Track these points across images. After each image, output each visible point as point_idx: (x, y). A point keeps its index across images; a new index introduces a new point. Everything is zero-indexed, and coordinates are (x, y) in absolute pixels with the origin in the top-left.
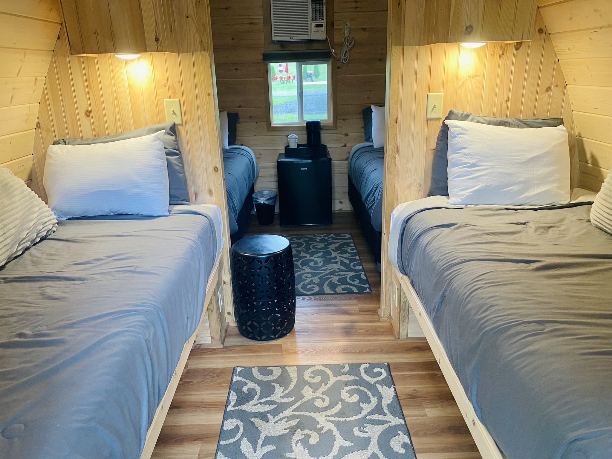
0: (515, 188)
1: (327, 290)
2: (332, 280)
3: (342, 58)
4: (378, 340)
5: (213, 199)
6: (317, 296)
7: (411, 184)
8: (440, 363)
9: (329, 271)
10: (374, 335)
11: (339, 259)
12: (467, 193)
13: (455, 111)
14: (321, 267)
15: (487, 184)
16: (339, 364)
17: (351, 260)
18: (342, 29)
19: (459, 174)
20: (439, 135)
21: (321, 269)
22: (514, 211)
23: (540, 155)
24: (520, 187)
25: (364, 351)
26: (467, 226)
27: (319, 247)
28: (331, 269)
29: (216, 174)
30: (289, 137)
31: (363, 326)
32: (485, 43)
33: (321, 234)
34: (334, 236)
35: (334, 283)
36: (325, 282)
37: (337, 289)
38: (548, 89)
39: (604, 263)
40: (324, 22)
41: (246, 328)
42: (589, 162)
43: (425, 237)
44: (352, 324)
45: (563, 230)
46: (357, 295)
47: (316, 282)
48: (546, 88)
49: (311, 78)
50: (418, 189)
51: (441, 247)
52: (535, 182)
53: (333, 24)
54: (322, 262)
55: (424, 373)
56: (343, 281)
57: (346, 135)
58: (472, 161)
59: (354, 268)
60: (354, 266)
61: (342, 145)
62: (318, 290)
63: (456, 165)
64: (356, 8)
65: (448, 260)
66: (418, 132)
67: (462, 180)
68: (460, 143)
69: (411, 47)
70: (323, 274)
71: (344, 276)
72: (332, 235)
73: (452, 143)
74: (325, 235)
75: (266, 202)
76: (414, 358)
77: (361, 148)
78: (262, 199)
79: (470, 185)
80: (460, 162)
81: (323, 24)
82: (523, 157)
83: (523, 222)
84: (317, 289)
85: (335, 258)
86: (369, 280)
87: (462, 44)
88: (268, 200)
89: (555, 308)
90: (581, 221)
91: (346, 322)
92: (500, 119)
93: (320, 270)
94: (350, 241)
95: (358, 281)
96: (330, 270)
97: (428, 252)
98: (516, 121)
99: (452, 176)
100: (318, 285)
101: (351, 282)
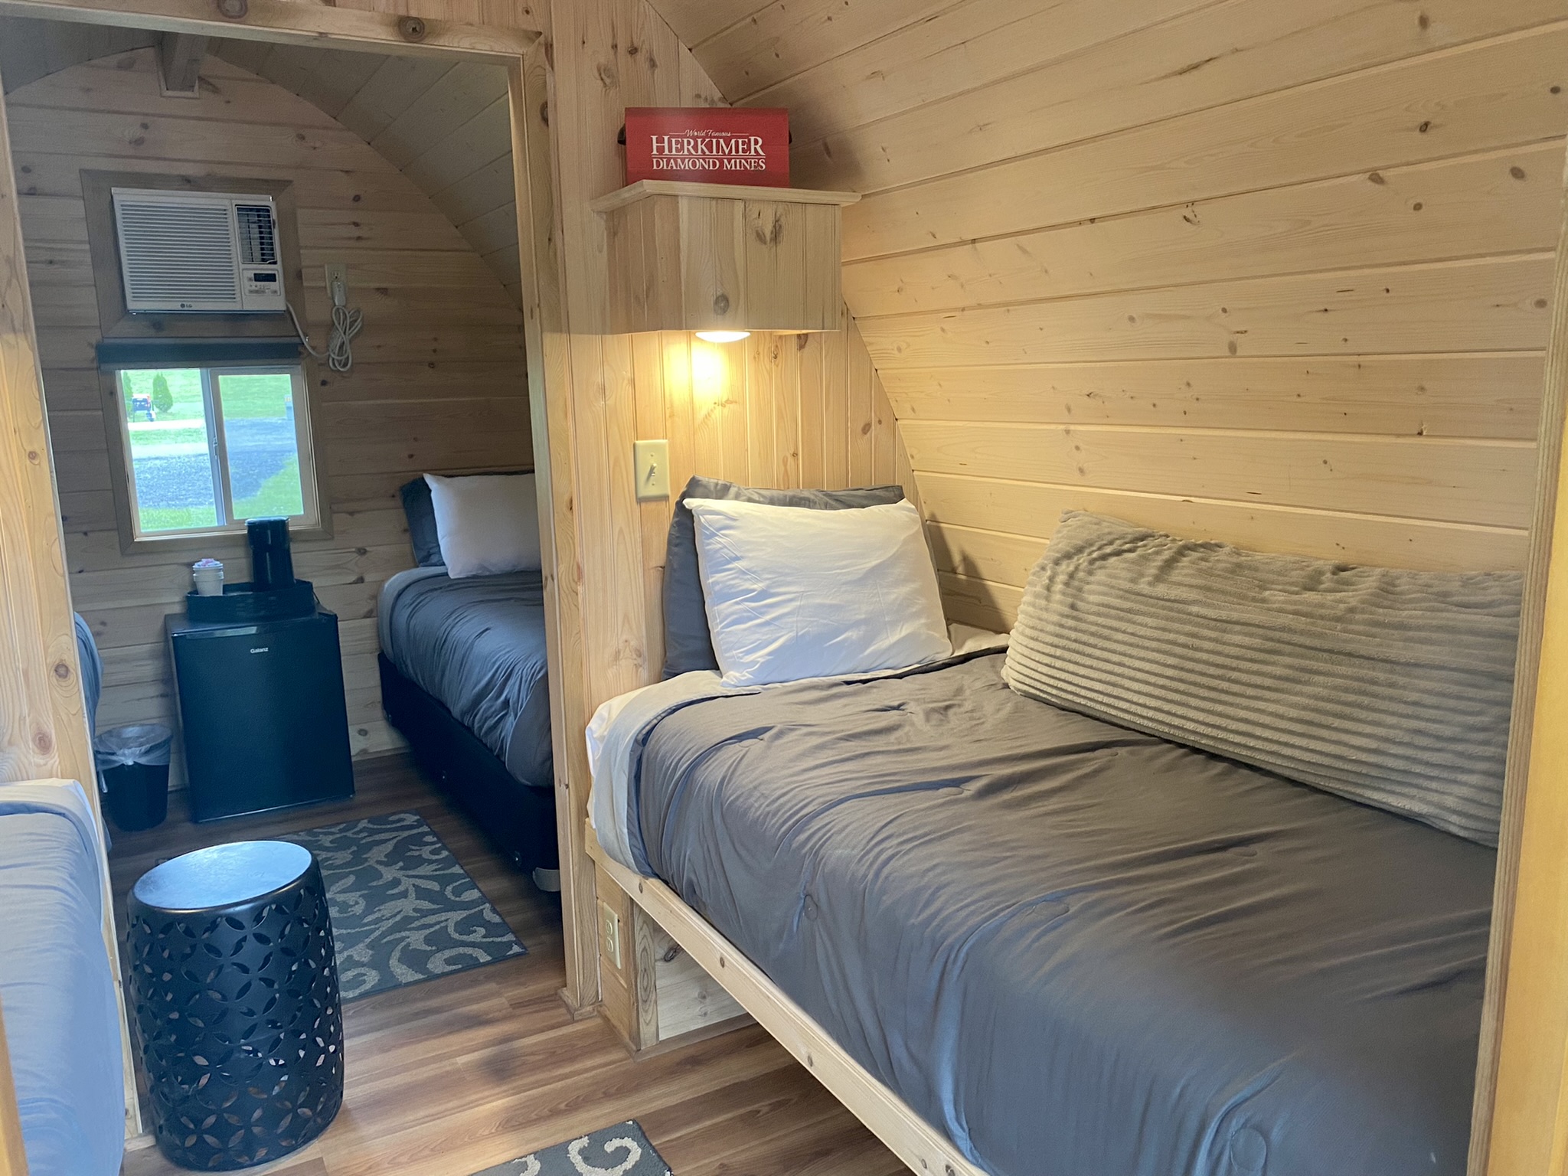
0: (852, 634)
1: (404, 974)
2: (408, 944)
3: (333, 359)
4: (587, 1070)
5: (54, 760)
6: (381, 997)
7: (618, 653)
8: (811, 1064)
9: (391, 922)
10: (572, 1060)
11: (406, 883)
12: (760, 656)
13: (703, 478)
14: (365, 914)
15: (797, 633)
16: (509, 1162)
17: (444, 881)
18: (325, 288)
19: (735, 616)
20: (670, 534)
21: (365, 921)
22: (861, 686)
23: (884, 561)
24: (861, 633)
25: (562, 1106)
26: (796, 729)
27: (338, 862)
28: (395, 915)
29: (63, 684)
30: (195, 566)
31: (536, 1044)
32: (747, 334)
33: (331, 826)
34: (371, 826)
35: (415, 950)
36: (391, 954)
37: (430, 966)
38: (866, 429)
39: (1083, 761)
40: (277, 269)
41: (201, 1140)
42: (960, 570)
43: (707, 768)
44: (505, 1047)
45: (972, 711)
46: (490, 969)
47: (365, 960)
48: (862, 425)
49: (146, 412)
50: (635, 662)
51: (760, 784)
52: (887, 619)
53: (299, 275)
54: (362, 903)
55: (729, 1115)
56: (439, 940)
57: (362, 552)
58: (758, 586)
59: (457, 899)
60: (457, 892)
61: (353, 578)
62: (377, 979)
63: (725, 597)
64: (359, 238)
65: (790, 809)
66: (621, 531)
67: (745, 630)
68: (725, 547)
69: (586, 336)
70: (377, 933)
71: (437, 927)
72: (363, 824)
73: (708, 550)
74: (342, 826)
75: (143, 761)
76: (690, 1087)
77: (419, 581)
78: (127, 752)
79: (764, 638)
80: (733, 590)
81: (274, 275)
82: (856, 568)
83: (896, 704)
84: (372, 978)
85: (396, 882)
86: (508, 920)
87: (700, 334)
88: (147, 752)
89: (1062, 864)
90: (993, 688)
91: (485, 1046)
92: (790, 493)
93: (366, 925)
94: (420, 830)
95: (482, 931)
96: (391, 917)
97: (732, 802)
98: (820, 495)
99: (721, 623)
100: (372, 965)
101: (464, 938)
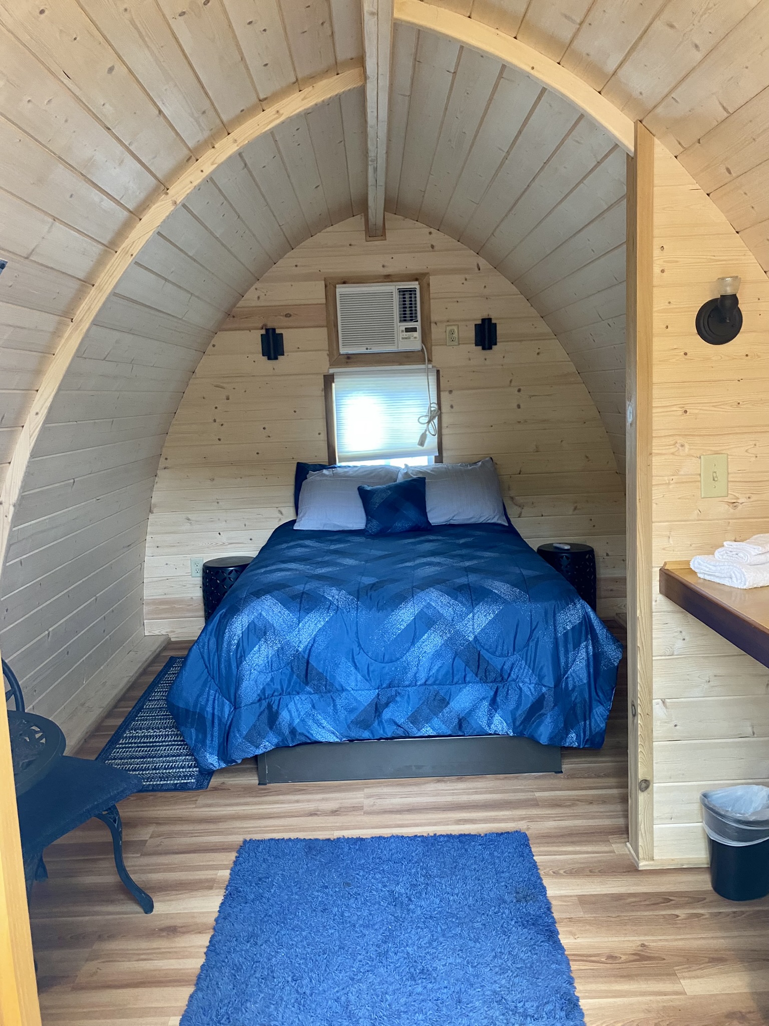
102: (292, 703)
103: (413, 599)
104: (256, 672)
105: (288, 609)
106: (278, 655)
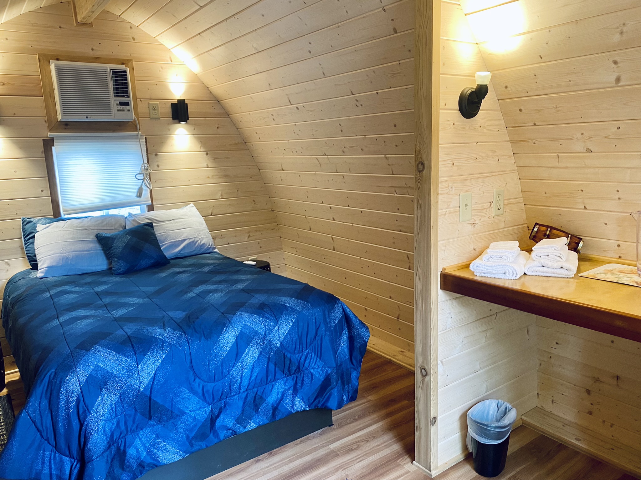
102: (138, 439)
103: (231, 324)
104: (103, 422)
105: (124, 355)
106: (121, 400)
